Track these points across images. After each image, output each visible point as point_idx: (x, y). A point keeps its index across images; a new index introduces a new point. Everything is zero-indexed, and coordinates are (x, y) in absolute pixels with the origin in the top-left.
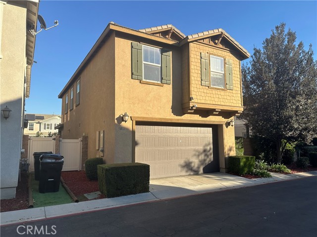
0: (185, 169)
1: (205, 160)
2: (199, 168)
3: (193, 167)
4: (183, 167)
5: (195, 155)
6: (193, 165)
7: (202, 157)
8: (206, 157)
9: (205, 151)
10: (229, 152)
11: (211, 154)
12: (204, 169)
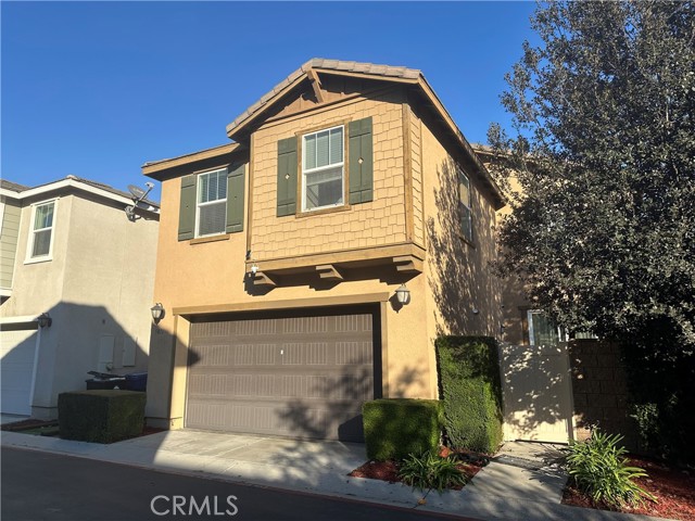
0: (290, 423)
1: (345, 405)
2: (326, 423)
3: (312, 419)
4: (284, 416)
5: (317, 388)
6: (309, 414)
7: (338, 396)
8: (349, 398)
9: (346, 379)
10: (402, 387)
11: (366, 390)
12: (341, 429)
